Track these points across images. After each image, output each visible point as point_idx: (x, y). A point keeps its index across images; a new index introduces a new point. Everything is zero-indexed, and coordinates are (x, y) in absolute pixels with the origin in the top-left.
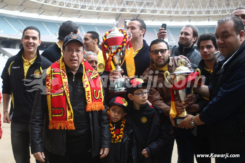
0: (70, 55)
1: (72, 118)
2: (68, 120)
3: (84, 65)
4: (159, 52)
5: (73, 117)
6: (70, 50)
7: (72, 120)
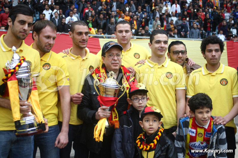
0: (111, 59)
1: (117, 118)
2: (114, 120)
3: (123, 70)
4: (180, 53)
5: (118, 116)
6: (111, 55)
7: (117, 119)
